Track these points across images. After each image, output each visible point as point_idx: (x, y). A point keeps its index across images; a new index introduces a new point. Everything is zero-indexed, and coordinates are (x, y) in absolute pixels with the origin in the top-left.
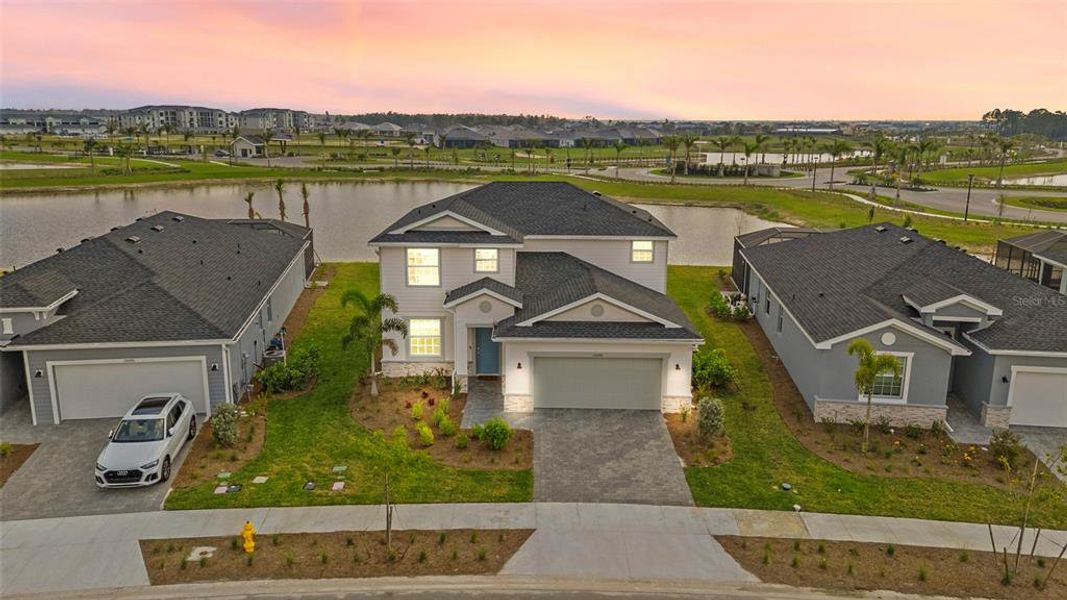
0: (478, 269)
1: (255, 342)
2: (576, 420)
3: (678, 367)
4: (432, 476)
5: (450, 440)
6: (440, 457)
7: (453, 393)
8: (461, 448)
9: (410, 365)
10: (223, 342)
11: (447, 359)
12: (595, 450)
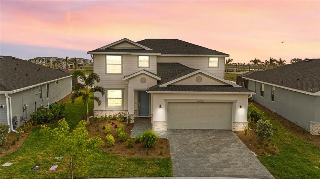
0: (140, 66)
1: (36, 103)
2: (190, 134)
3: (241, 107)
4: (112, 162)
5: (124, 143)
6: (117, 152)
7: (127, 123)
8: (130, 147)
9: (107, 112)
10: (6, 93)
11: (125, 109)
12: (204, 148)
